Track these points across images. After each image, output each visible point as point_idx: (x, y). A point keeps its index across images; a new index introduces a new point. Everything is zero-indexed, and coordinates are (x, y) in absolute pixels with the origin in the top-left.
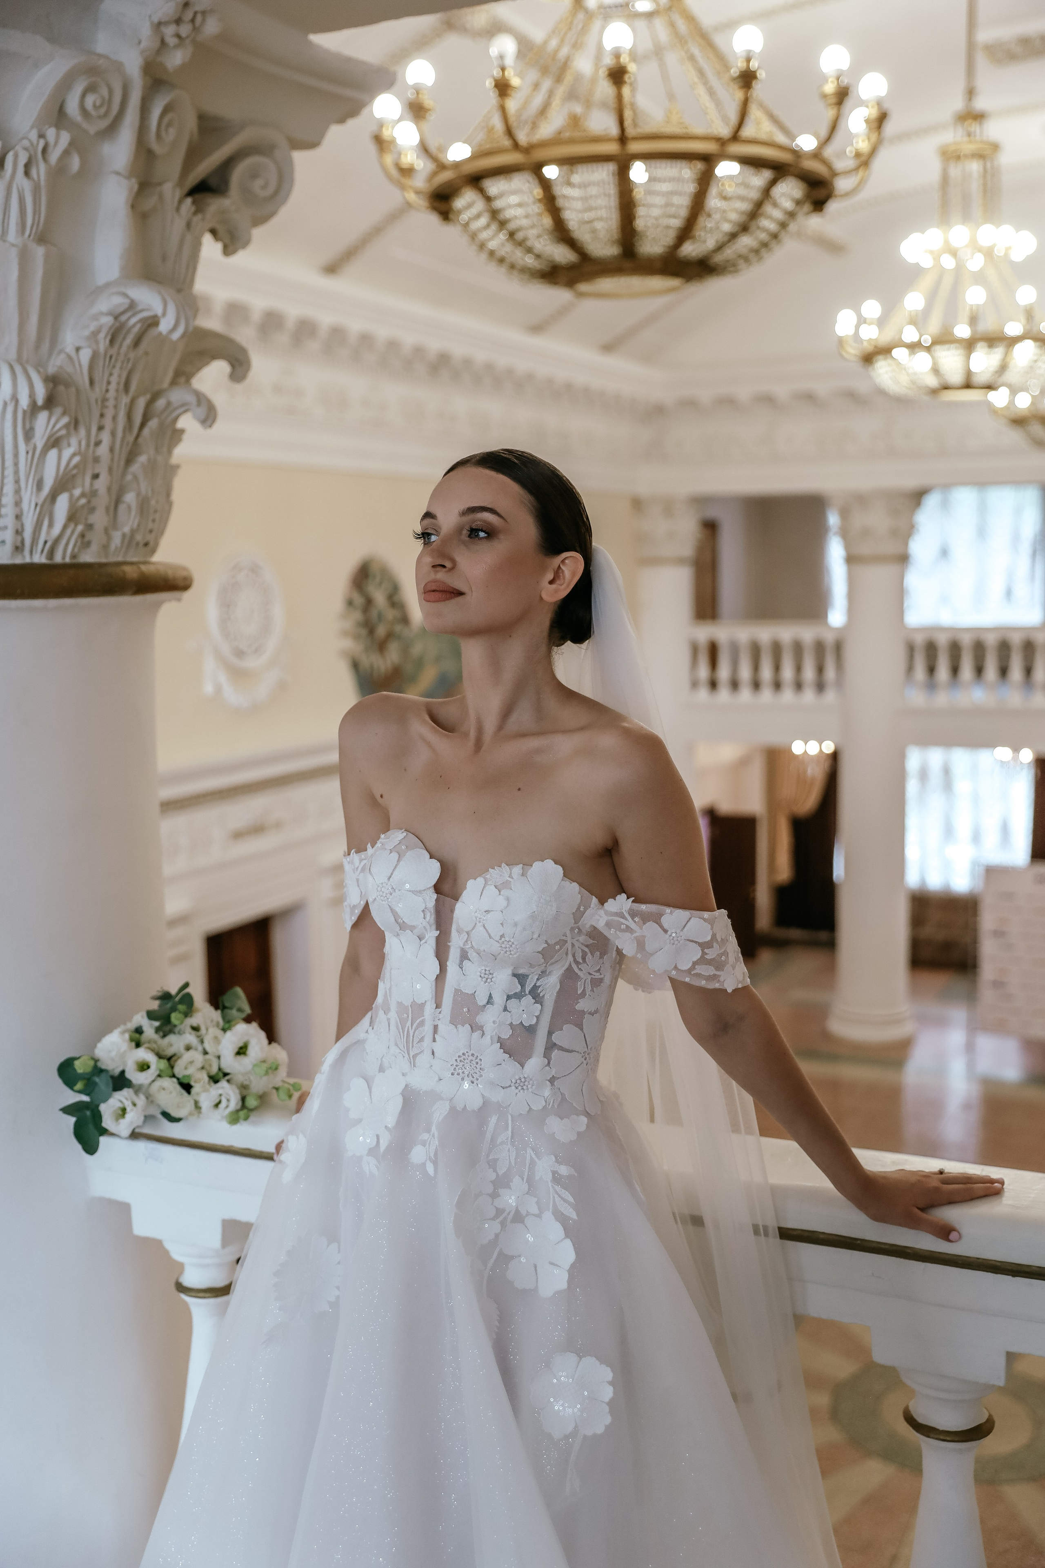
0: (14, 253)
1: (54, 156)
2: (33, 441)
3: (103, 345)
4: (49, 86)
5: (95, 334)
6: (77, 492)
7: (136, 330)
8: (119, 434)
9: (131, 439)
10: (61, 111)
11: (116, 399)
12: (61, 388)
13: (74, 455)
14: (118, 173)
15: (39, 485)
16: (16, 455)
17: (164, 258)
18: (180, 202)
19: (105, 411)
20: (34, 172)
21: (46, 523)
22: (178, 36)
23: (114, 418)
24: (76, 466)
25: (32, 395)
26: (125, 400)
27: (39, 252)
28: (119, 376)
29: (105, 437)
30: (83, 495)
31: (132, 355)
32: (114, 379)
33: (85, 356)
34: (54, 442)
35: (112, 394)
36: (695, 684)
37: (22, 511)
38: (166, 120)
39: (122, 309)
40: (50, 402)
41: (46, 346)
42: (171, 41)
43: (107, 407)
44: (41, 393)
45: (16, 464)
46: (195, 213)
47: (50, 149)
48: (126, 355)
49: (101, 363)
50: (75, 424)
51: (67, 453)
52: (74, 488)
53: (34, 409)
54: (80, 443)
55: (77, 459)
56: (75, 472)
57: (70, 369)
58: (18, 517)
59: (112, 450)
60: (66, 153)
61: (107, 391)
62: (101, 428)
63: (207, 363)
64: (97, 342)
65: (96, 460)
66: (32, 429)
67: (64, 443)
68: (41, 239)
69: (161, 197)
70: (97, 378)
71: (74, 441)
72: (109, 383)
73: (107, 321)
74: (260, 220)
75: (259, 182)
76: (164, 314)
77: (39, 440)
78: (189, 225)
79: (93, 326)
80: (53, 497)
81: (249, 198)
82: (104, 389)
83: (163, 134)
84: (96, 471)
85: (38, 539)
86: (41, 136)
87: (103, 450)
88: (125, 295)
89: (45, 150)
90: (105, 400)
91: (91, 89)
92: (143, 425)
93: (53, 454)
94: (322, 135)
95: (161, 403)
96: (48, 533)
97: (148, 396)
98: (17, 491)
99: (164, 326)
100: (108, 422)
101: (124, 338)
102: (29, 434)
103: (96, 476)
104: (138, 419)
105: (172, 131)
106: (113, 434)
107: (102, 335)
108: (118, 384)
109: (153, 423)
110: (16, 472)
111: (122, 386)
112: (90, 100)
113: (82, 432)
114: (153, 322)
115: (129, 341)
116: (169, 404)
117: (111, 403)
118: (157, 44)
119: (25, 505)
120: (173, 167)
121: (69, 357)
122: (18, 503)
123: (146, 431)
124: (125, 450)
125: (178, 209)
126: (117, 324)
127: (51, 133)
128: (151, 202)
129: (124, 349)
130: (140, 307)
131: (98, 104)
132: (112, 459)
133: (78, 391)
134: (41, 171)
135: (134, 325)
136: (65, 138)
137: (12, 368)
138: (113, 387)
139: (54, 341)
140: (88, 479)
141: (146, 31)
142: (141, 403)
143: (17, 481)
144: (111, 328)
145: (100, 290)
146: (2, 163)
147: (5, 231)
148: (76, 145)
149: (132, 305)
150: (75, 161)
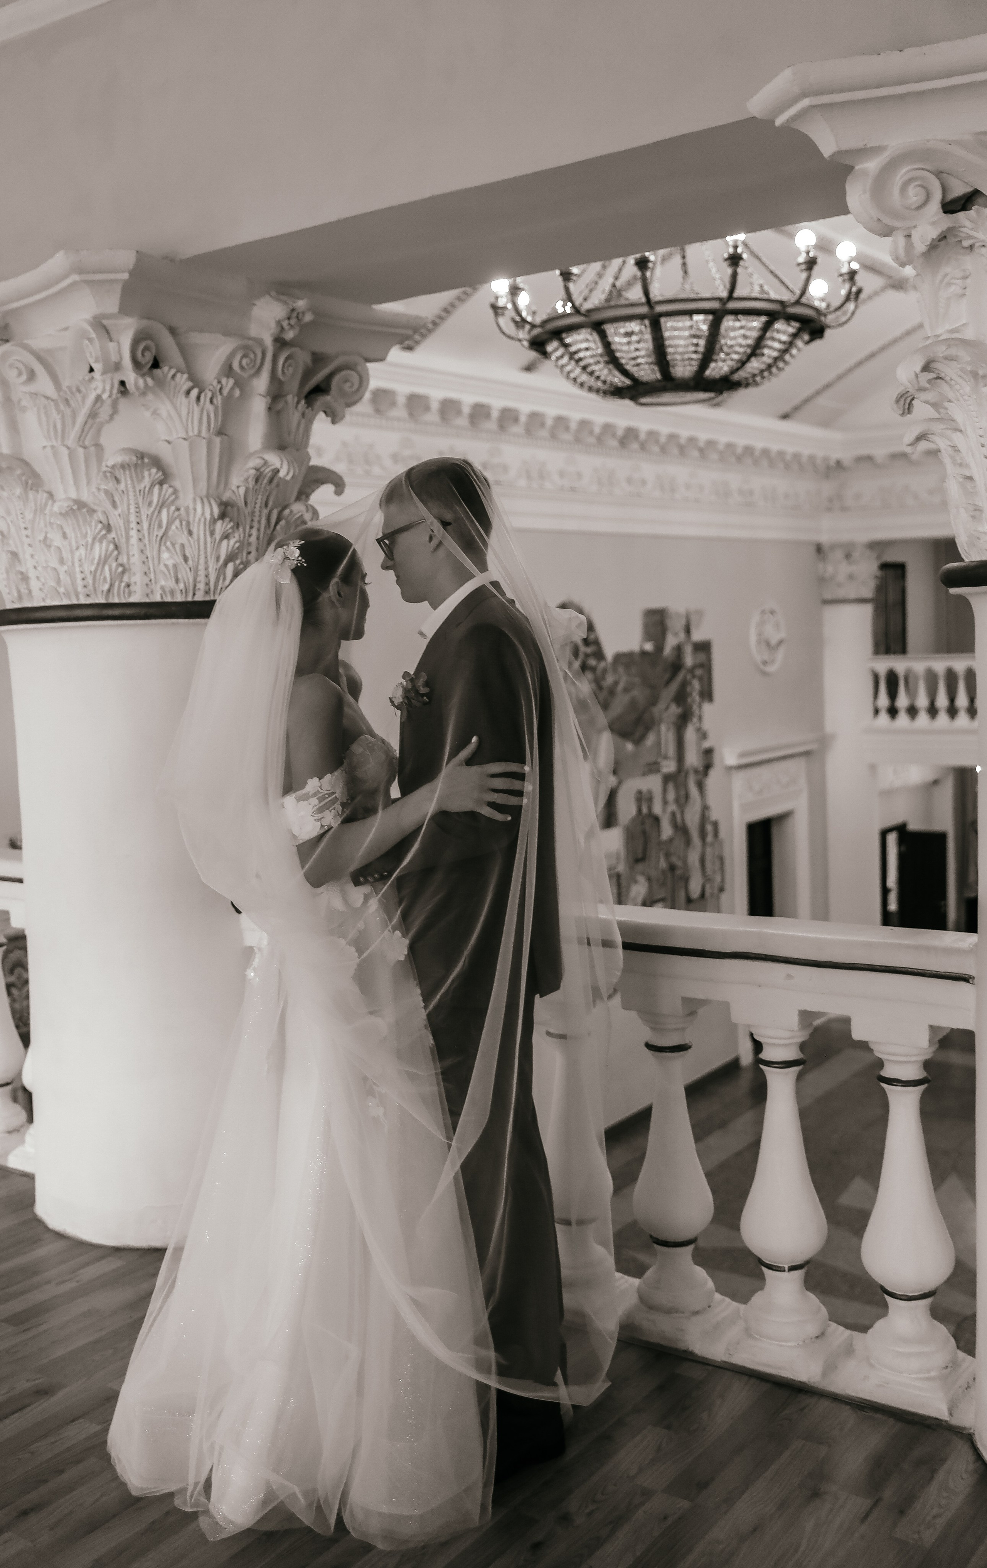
0: (204, 443)
1: (226, 392)
2: (214, 536)
3: (251, 483)
4: (223, 358)
5: (246, 479)
6: (238, 562)
7: (269, 475)
8: (262, 530)
9: (269, 532)
10: (230, 367)
11: (260, 511)
12: (229, 508)
13: (236, 542)
14: (260, 395)
15: (218, 559)
16: (205, 544)
17: (289, 434)
18: (298, 402)
19: (254, 518)
20: (215, 401)
21: (221, 579)
22: (290, 325)
23: (259, 522)
24: (238, 548)
25: (212, 514)
26: (265, 512)
27: (217, 440)
28: (262, 499)
29: (254, 532)
30: (242, 563)
31: (268, 488)
32: (259, 501)
33: (242, 491)
34: (226, 536)
35: (257, 509)
36: (877, 712)
37: (209, 573)
38: (287, 365)
39: (260, 465)
40: (223, 516)
41: (222, 486)
42: (286, 327)
43: (255, 516)
44: (216, 511)
45: (205, 548)
46: (307, 408)
47: (223, 388)
48: (265, 488)
49: (251, 494)
50: (237, 526)
51: (232, 541)
52: (237, 559)
53: (214, 521)
54: (240, 536)
55: (238, 545)
56: (237, 551)
57: (234, 498)
58: (207, 576)
59: (258, 539)
60: (232, 389)
61: (255, 507)
62: (251, 527)
63: (318, 487)
64: (248, 483)
65: (249, 544)
66: (214, 530)
67: (232, 536)
68: (220, 433)
69: (286, 402)
70: (249, 501)
71: (237, 535)
72: (256, 503)
73: (253, 472)
74: (349, 405)
75: (348, 384)
76: (281, 467)
77: (218, 536)
78: (303, 415)
79: (246, 475)
80: (225, 564)
81: (343, 394)
82: (253, 506)
83: (286, 370)
84: (249, 550)
85: (217, 587)
86: (219, 382)
87: (253, 539)
88: (263, 458)
89: (221, 390)
90: (253, 512)
91: (245, 356)
92: (276, 524)
93: (225, 542)
94: (386, 354)
95: (287, 512)
96: (223, 583)
97: (280, 509)
98: (206, 563)
99: (282, 474)
100: (255, 524)
101: (263, 480)
102: (212, 533)
103: (249, 553)
104: (273, 521)
105: (291, 370)
106: (259, 530)
107: (250, 480)
108: (261, 503)
109: (282, 523)
110: (206, 553)
111: (263, 504)
112: (244, 362)
113: (241, 530)
114: (277, 471)
115: (266, 481)
116: (291, 511)
117: (257, 513)
118: (279, 330)
119: (210, 570)
120: (295, 385)
121: (233, 491)
122: (206, 569)
123: (278, 527)
124: (266, 538)
125: (296, 407)
126: (258, 473)
127: (224, 380)
128: (280, 405)
129: (264, 485)
130: (269, 464)
131: (248, 362)
132: (258, 544)
133: (238, 509)
134: (218, 400)
135: (268, 473)
136: (231, 381)
137: (202, 499)
138: (258, 506)
139: (227, 483)
140: (245, 555)
141: (273, 325)
142: (275, 514)
143: (206, 557)
144: (255, 476)
145: (251, 455)
146: (198, 398)
147: (200, 432)
148: (237, 384)
149: (266, 463)
150: (237, 393)
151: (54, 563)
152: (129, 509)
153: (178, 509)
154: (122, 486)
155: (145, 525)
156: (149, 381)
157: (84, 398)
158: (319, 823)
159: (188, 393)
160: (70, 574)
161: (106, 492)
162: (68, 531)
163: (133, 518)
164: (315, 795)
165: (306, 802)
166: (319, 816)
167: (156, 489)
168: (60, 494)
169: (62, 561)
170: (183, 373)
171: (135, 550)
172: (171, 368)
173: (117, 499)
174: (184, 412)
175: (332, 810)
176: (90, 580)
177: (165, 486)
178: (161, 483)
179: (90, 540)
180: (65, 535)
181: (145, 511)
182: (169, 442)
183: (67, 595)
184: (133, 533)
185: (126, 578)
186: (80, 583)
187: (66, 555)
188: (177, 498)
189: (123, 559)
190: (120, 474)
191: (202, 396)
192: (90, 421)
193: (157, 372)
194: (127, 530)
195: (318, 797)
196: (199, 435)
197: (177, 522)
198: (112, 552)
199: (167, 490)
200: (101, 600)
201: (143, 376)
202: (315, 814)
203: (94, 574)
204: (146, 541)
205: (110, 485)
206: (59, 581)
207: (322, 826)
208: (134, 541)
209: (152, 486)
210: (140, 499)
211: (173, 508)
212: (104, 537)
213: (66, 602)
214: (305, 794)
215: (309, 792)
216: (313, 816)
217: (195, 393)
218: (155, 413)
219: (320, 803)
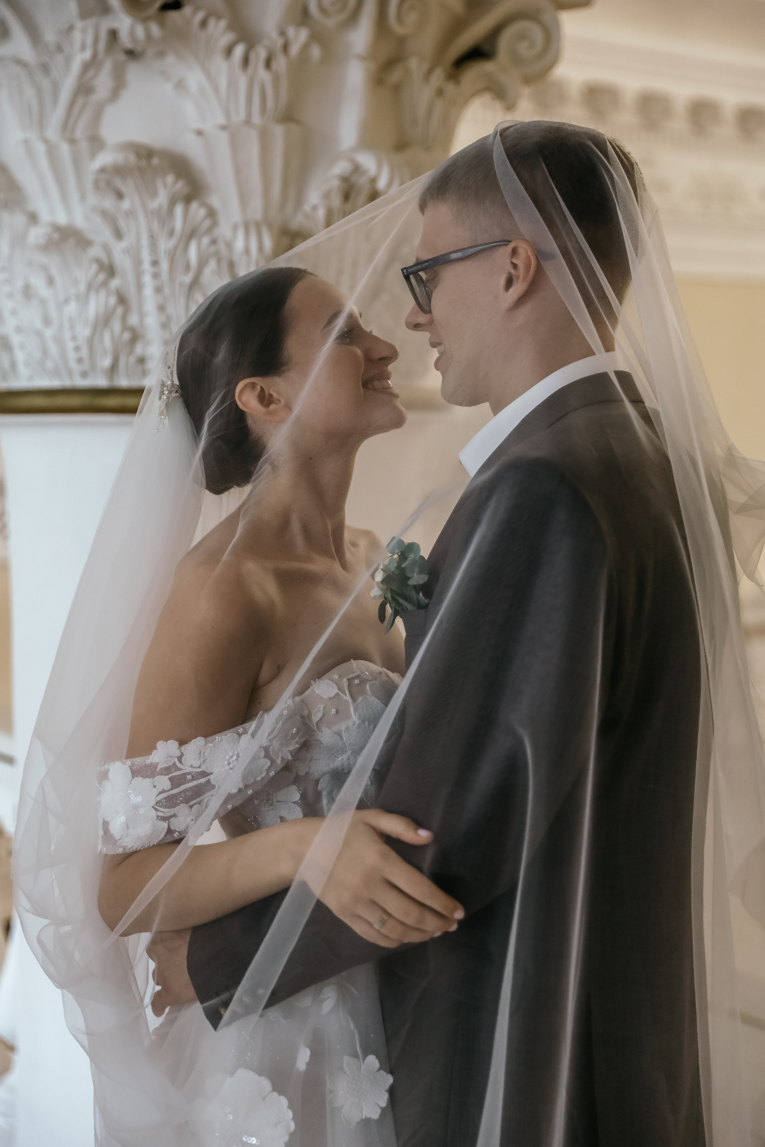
0: (256, 135)
1: (295, 49)
7: (366, 187)
10: (303, 10)
14: (359, 57)
18: (430, 72)
20: (274, 65)
27: (278, 131)
33: (322, 212)
41: (289, 206)
47: (290, 44)
60: (306, 47)
68: (284, 118)
69: (407, 70)
73: (338, 183)
74: (529, 79)
75: (525, 45)
76: (379, 174)
78: (440, 92)
79: (328, 188)
81: (517, 62)
83: (404, 16)
86: (283, 34)
88: (355, 162)
89: (285, 46)
99: (382, 186)
101: (358, 197)
107: (335, 194)
114: (374, 181)
115: (363, 198)
120: (425, 43)
121: (306, 214)
125: (429, 82)
126: (349, 185)
127: (291, 31)
128: (395, 76)
129: (358, 204)
130: (364, 170)
134: (281, 63)
135: (364, 184)
136: (303, 34)
144: (342, 189)
145: (340, 156)
146: (246, 61)
147: (249, 115)
148: (316, 37)
149: (357, 168)
150: (316, 52)
151: (38, 324)
152: (138, 240)
153: (214, 242)
154: (126, 204)
155: (165, 266)
156: (155, 29)
157: (68, 61)
158: (165, 825)
159: (229, 52)
160: (59, 340)
161: (104, 214)
162: (54, 272)
163: (146, 257)
164: (167, 771)
165: (148, 780)
166: (167, 812)
167: (179, 210)
168: (45, 217)
169: (47, 322)
170: (219, 17)
171: (150, 305)
172: (197, 9)
173: (122, 223)
174: (223, 83)
175: (195, 804)
176: (84, 352)
177: (194, 205)
178: (188, 200)
179: (82, 287)
180: (50, 281)
181: (165, 245)
182: (200, 133)
183: (56, 373)
184: (147, 279)
185: (139, 349)
186: (72, 356)
187: (53, 313)
188: (215, 224)
189: (133, 320)
190: (119, 183)
191: (252, 56)
192: (80, 101)
193: (173, 16)
194: (139, 274)
195: (170, 775)
196: (248, 121)
197: (212, 264)
198: (115, 308)
199: (197, 211)
200: (101, 382)
201: (145, 20)
202: (159, 806)
203: (91, 341)
204: (167, 290)
205: (109, 203)
206: (45, 351)
207: (170, 831)
208: (148, 291)
209: (172, 203)
210: (155, 225)
211: (205, 241)
212: (105, 284)
213: (55, 383)
214: (147, 766)
215: (157, 764)
216: (156, 810)
217: (239, 51)
218: (180, 85)
219: (172, 789)
